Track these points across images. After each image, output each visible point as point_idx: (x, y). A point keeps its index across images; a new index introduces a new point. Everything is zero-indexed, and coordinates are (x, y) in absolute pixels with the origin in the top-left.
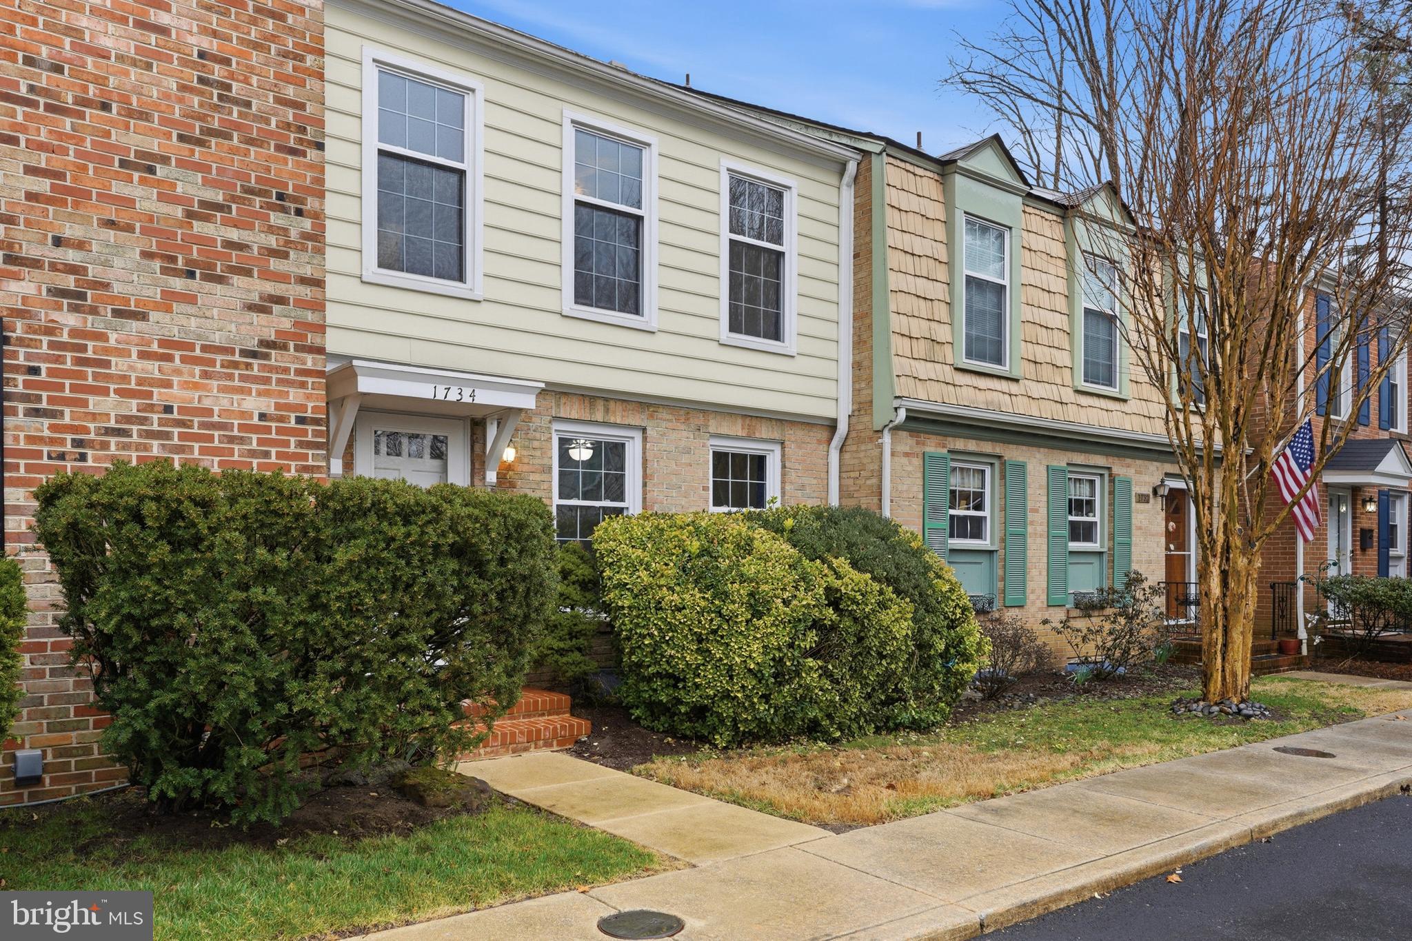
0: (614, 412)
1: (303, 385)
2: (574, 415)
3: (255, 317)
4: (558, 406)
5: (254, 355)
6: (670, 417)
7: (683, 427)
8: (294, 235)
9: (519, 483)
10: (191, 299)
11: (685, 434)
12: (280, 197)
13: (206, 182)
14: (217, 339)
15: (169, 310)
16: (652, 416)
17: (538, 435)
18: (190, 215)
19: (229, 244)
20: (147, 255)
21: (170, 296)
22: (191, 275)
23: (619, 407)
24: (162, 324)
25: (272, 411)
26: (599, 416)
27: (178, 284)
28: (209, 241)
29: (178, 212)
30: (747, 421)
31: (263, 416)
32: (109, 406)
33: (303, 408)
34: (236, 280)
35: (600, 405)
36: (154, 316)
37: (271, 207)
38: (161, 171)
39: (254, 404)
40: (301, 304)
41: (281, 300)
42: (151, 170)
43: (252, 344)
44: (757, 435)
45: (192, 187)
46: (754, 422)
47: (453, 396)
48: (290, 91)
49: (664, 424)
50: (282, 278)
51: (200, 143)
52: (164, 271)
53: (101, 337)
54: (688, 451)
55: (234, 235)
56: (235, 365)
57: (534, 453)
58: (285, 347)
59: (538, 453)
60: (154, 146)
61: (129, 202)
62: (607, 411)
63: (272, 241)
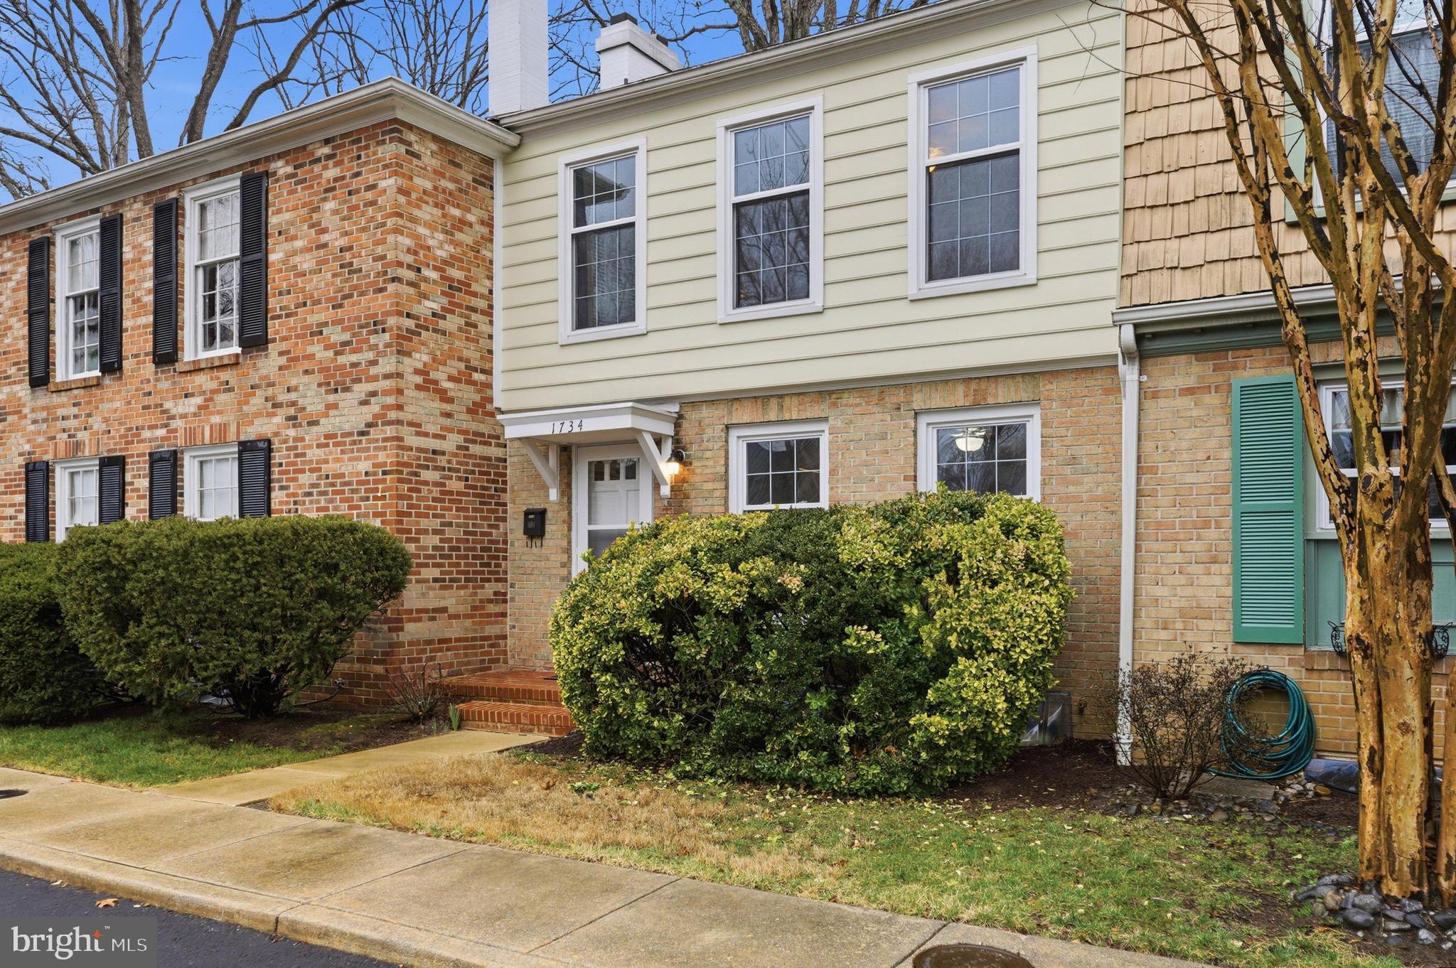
0: (790, 409)
1: (385, 448)
2: (746, 419)
3: (365, 409)
4: (730, 413)
5: (362, 433)
6: (858, 400)
7: (876, 409)
8: (381, 347)
9: (693, 494)
10: (335, 406)
11: (878, 416)
12: (375, 324)
13: (343, 330)
14: (347, 428)
15: (327, 416)
16: (835, 405)
17: (710, 445)
18: (337, 353)
19: (354, 365)
20: (320, 385)
21: (330, 407)
22: (336, 391)
23: (795, 400)
24: (326, 425)
25: (371, 469)
26: (773, 416)
27: (331, 398)
28: (343, 367)
29: (331, 353)
30: (973, 386)
31: (367, 473)
32: (306, 479)
33: (385, 464)
34: (356, 387)
35: (774, 402)
36: (322, 421)
37: (369, 333)
38: (325, 331)
39: (364, 466)
40: (386, 393)
41: (374, 394)
42: (321, 333)
43: (362, 427)
44: (990, 400)
45: (337, 335)
46: (983, 385)
47: (566, 429)
48: (380, 250)
49: (850, 411)
50: (375, 379)
51: (341, 306)
52: (327, 392)
53: (302, 439)
54: (883, 437)
55: (354, 358)
56: (354, 443)
57: (707, 463)
58: (377, 425)
59: (711, 463)
60: (321, 317)
61: (312, 356)
62: (781, 407)
63: (370, 355)
